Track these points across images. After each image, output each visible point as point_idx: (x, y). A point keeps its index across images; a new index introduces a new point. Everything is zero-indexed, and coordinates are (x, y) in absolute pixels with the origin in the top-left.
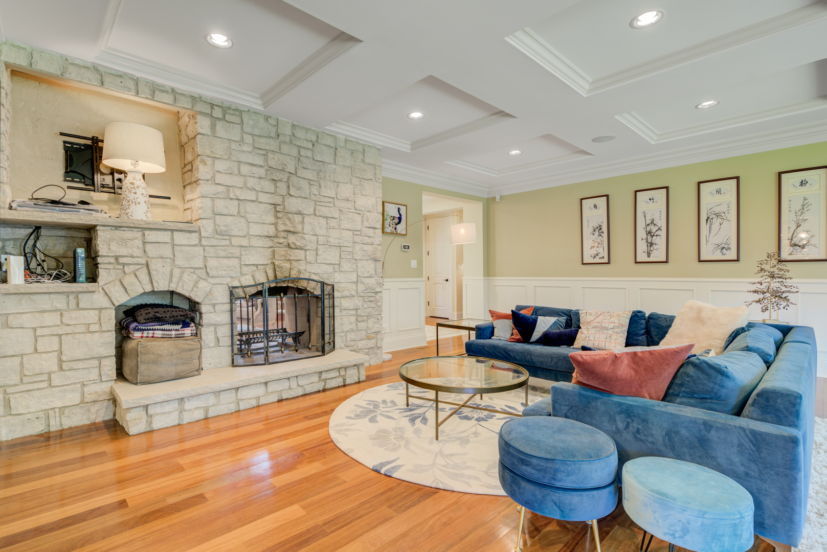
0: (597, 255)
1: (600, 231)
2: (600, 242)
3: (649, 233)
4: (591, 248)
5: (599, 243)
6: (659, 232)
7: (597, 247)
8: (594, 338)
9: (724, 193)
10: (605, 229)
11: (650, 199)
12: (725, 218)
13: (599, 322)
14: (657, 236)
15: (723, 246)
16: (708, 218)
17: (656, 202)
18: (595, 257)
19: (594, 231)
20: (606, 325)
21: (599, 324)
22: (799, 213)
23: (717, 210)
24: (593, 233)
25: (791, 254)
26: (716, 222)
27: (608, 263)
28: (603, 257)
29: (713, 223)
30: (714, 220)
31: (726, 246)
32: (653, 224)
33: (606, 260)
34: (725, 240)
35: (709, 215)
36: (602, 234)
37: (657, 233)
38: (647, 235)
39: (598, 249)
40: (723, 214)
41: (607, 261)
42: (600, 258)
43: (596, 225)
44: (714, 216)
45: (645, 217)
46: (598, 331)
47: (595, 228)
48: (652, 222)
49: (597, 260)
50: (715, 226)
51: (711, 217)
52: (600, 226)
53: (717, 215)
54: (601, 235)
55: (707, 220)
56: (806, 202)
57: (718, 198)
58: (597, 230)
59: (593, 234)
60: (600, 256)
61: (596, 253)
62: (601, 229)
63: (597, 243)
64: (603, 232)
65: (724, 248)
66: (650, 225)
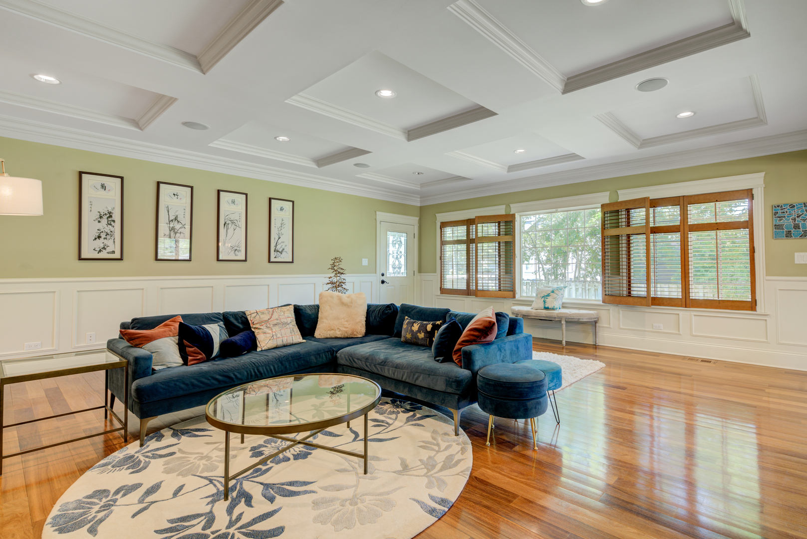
0: (104, 248)
1: (110, 219)
2: (109, 232)
3: (172, 229)
4: (95, 239)
5: (107, 234)
6: (183, 229)
7: (105, 238)
8: (281, 335)
9: (237, 204)
10: (117, 216)
11: (174, 195)
12: (237, 225)
13: (277, 319)
14: (180, 233)
15: (235, 248)
16: (225, 223)
17: (181, 199)
18: (100, 251)
19: (101, 217)
20: (285, 321)
21: (279, 321)
22: (280, 229)
23: (233, 217)
24: (99, 219)
25: (275, 257)
26: (231, 227)
27: (121, 259)
28: (113, 252)
29: (229, 228)
30: (230, 225)
31: (238, 249)
32: (176, 221)
33: (117, 255)
34: (237, 244)
35: (226, 220)
36: (112, 223)
37: (180, 230)
38: (170, 231)
39: (105, 241)
40: (236, 222)
41: (119, 257)
42: (108, 253)
43: (103, 211)
44: (229, 222)
45: (168, 212)
46: (281, 327)
47: (102, 214)
48: (176, 219)
49: (104, 255)
50: (231, 231)
51: (227, 223)
52: (110, 213)
53: (233, 222)
54: (111, 225)
55: (225, 225)
56: (283, 222)
57: (233, 208)
58: (105, 217)
59: (99, 222)
60: (109, 250)
61: (102, 246)
62: (111, 216)
63: (105, 234)
64: (114, 221)
65: (236, 250)
66: (174, 221)
